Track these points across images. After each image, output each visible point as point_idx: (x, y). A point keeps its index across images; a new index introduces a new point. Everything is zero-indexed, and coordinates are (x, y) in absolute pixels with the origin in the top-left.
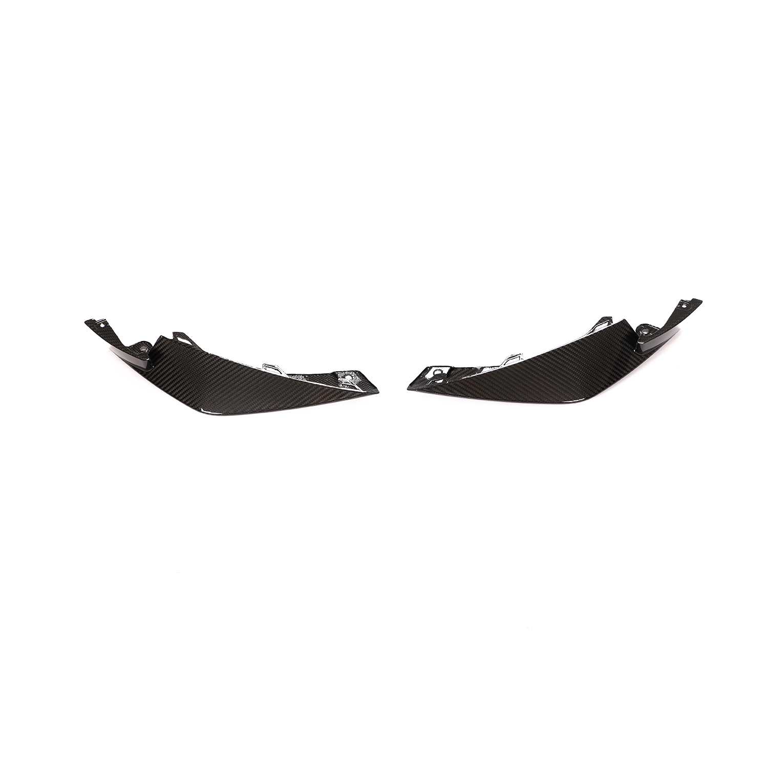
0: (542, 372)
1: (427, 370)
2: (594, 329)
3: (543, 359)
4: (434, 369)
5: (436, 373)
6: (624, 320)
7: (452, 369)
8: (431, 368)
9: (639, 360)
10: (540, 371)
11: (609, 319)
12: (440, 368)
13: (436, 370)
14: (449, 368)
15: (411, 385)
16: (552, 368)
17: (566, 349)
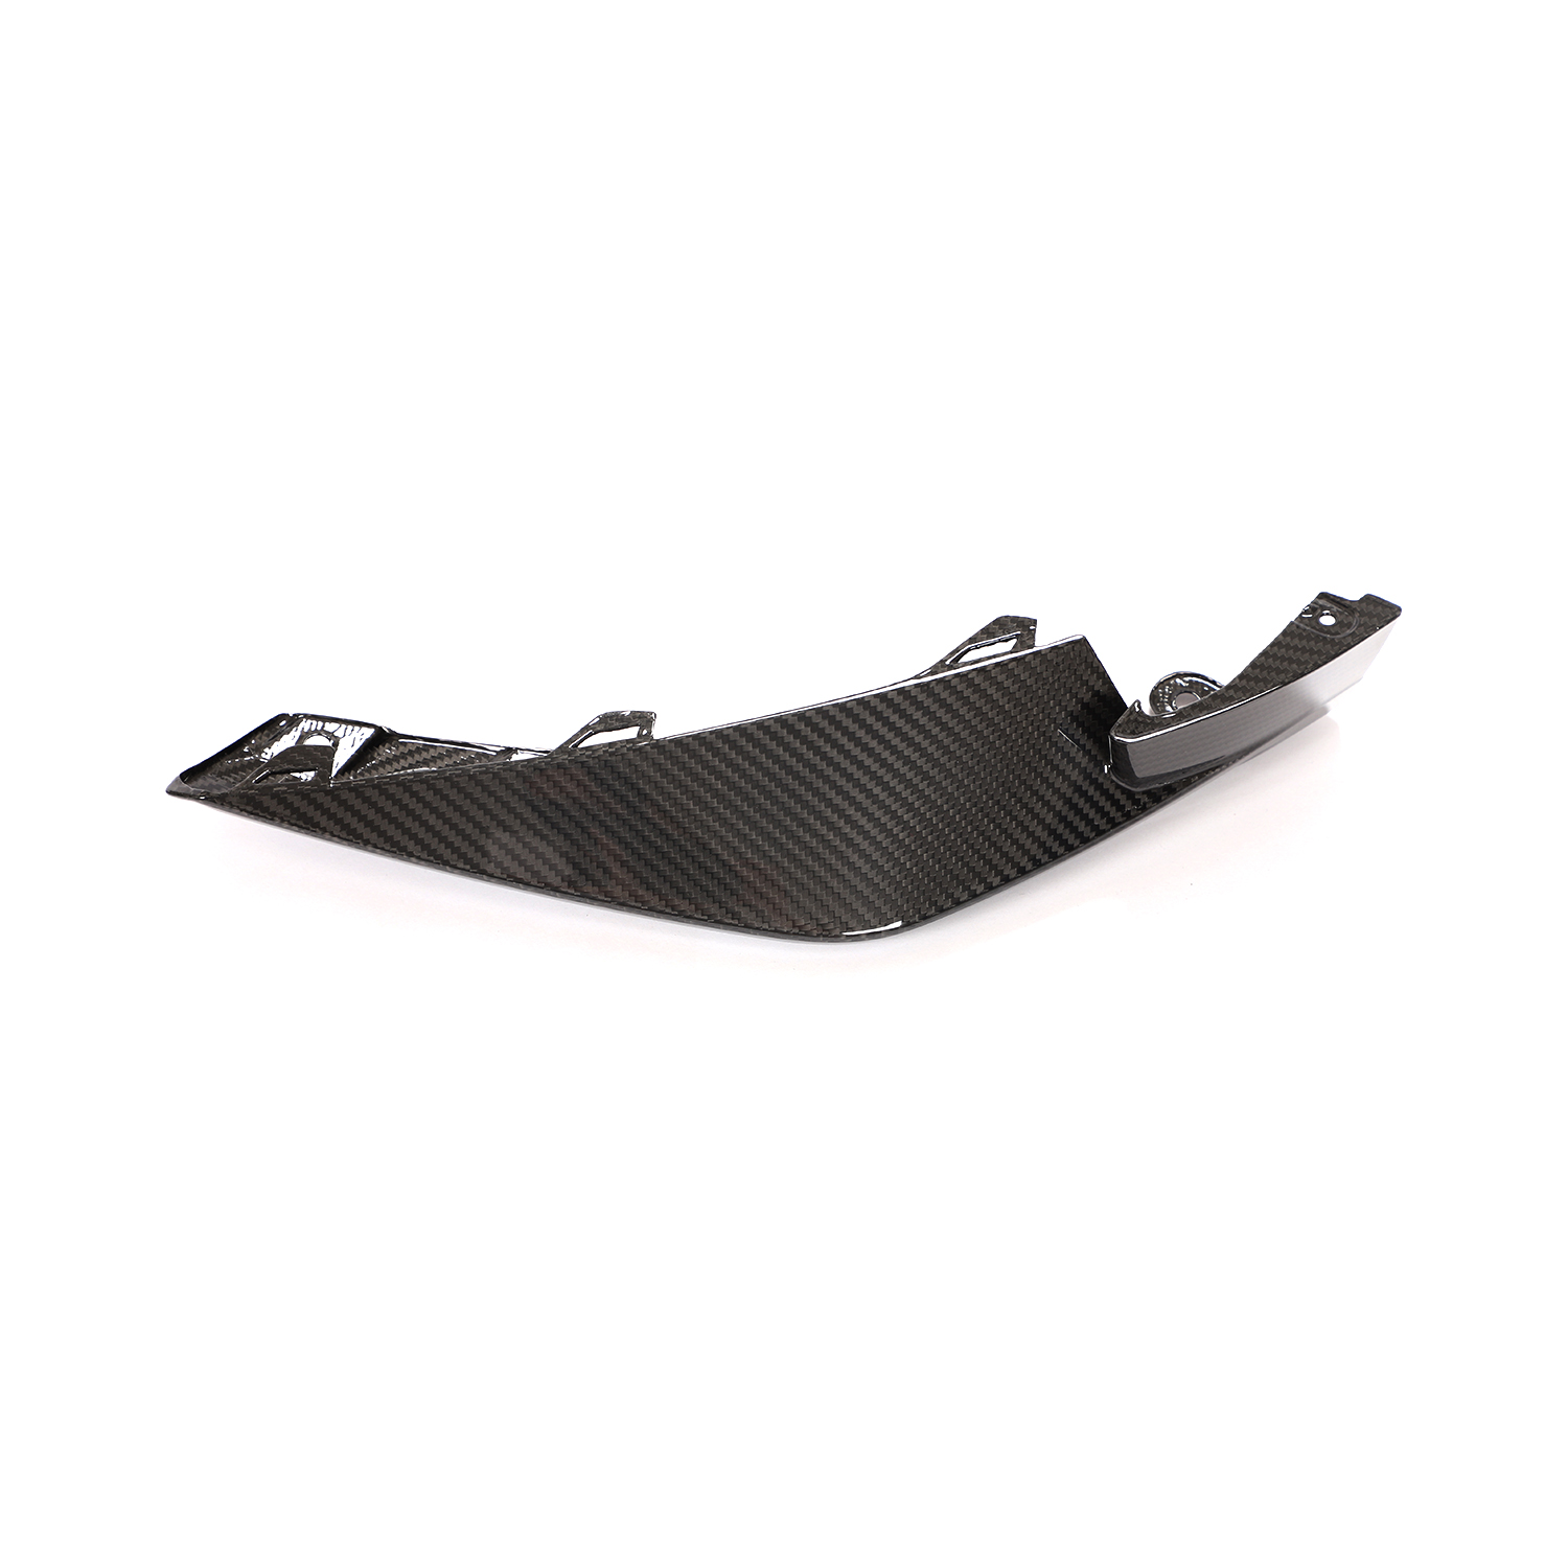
0: (721, 798)
1: (272, 728)
2: (957, 655)
3: (733, 745)
4: (305, 725)
5: (309, 742)
6: (1084, 642)
7: (382, 737)
8: (294, 720)
9: (1120, 808)
10: (716, 794)
11: (1023, 628)
12: (330, 727)
13: (309, 734)
14: (372, 731)
15: (189, 775)
16: (763, 790)
17: (832, 720)
